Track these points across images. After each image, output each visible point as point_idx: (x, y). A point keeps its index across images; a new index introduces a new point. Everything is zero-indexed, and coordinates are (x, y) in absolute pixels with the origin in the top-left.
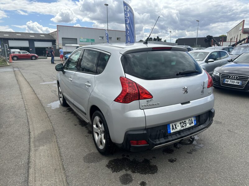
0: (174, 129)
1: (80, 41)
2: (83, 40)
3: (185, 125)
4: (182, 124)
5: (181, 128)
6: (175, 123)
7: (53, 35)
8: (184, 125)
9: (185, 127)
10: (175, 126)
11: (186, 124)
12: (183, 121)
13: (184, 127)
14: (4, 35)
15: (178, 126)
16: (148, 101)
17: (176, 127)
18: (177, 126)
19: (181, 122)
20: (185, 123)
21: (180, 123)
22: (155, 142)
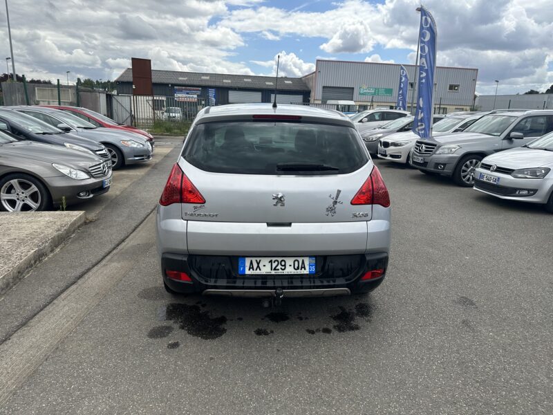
0: (253, 268)
1: (360, 94)
2: (367, 91)
3: (283, 268)
4: (274, 265)
5: (270, 271)
6: (258, 259)
7: (307, 81)
8: (279, 267)
9: (280, 271)
10: (258, 264)
11: (285, 265)
12: (280, 259)
13: (278, 270)
14: (225, 81)
15: (264, 266)
16: (195, 208)
17: (258, 267)
18: (261, 265)
19: (274, 259)
20: (283, 263)
21: (271, 262)
22: (207, 281)
